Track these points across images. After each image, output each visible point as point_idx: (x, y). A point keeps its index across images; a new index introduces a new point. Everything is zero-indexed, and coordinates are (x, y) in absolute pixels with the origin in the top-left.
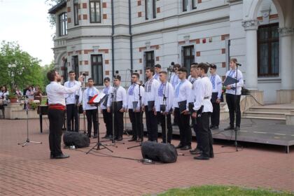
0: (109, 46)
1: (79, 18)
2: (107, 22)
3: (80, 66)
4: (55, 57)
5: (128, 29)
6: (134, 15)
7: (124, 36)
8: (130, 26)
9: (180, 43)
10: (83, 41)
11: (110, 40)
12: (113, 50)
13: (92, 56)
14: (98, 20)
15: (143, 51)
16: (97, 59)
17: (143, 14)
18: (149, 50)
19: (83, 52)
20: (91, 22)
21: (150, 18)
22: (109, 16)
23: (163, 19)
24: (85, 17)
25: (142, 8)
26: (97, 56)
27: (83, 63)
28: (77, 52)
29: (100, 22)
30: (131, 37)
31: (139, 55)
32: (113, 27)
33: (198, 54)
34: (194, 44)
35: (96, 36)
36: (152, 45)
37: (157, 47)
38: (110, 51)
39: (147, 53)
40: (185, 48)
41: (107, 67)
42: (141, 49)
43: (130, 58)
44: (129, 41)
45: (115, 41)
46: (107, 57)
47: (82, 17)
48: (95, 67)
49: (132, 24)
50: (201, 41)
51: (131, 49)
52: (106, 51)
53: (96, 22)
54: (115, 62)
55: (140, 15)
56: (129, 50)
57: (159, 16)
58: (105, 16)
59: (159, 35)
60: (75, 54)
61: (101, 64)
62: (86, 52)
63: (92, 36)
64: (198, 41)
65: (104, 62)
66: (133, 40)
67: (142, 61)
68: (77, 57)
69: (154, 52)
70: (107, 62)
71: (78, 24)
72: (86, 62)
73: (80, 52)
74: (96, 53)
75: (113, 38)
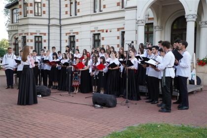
0: (46, 32)
1: (27, 12)
2: (46, 16)
3: (27, 43)
4: (9, 37)
5: (59, 21)
6: (63, 13)
7: (56, 25)
8: (60, 20)
9: (92, 31)
10: (30, 27)
11: (47, 27)
12: (49, 34)
13: (35, 37)
14: (40, 15)
15: (68, 35)
16: (38, 39)
17: (69, 13)
18: (72, 35)
19: (29, 34)
20: (35, 15)
21: (73, 15)
22: (47, 13)
23: (82, 16)
24: (31, 12)
25: (68, 9)
26: (38, 37)
27: (29, 41)
28: (25, 34)
29: (41, 16)
30: (61, 26)
31: (65, 38)
32: (49, 19)
33: (103, 39)
34: (101, 32)
35: (38, 25)
36: (74, 31)
37: (77, 33)
38: (47, 34)
39: (70, 36)
40: (95, 35)
41: (45, 44)
42: (66, 34)
43: (59, 39)
44: (59, 28)
45: (50, 28)
46: (45, 38)
47: (29, 12)
48: (37, 44)
49: (61, 18)
50: (105, 31)
51: (61, 34)
52: (45, 34)
53: (38, 16)
54: (50, 41)
55: (66, 13)
56: (59, 35)
57: (79, 14)
58: (44, 12)
59: (79, 26)
60: (24, 35)
61: (41, 42)
62: (32, 34)
63: (35, 24)
64: (103, 31)
65: (43, 41)
66: (62, 28)
67: (68, 41)
68: (25, 37)
69: (74, 36)
70: (45, 41)
71: (26, 16)
72: (32, 41)
73: (27, 34)
74: (38, 35)
75: (49, 26)
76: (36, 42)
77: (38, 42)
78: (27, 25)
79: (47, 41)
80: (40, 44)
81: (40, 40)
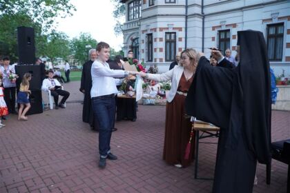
0: (182, 25)
2: (182, 2)
3: (154, 43)
4: (125, 38)
5: (200, 9)
10: (159, 19)
11: (184, 19)
12: (186, 28)
13: (167, 33)
15: (217, 30)
16: (170, 37)
18: (223, 28)
19: (158, 29)
20: (166, 2)
26: (170, 33)
27: (158, 40)
28: (151, 30)
29: (174, 2)
30: (203, 17)
32: (187, 7)
35: (171, 15)
37: (234, 25)
38: (184, 30)
39: (221, 31)
41: (180, 45)
42: (214, 28)
43: (202, 36)
44: (202, 20)
45: (188, 20)
46: (181, 34)
48: (168, 44)
49: (204, 4)
51: (203, 28)
52: (180, 29)
53: (170, 2)
54: (188, 40)
60: (149, 32)
61: (175, 42)
62: (161, 29)
63: (167, 15)
65: (177, 40)
66: (206, 19)
67: (216, 39)
68: (151, 34)
69: (229, 30)
70: (180, 40)
71: (153, 4)
72: (161, 39)
73: (155, 30)
74: (171, 31)
75: (187, 17)
76: (167, 42)
77: (171, 42)
78: (155, 16)
79: (183, 40)
80: (173, 44)
81: (173, 38)
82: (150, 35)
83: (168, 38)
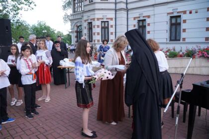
3: (93, 29)
5: (125, 5)
8: (127, 4)
11: (114, 12)
12: (116, 18)
13: (102, 22)
15: (137, 20)
18: (141, 19)
19: (96, 20)
20: (101, 0)
26: (105, 22)
27: (96, 27)
28: (91, 19)
29: (107, 0)
30: (127, 10)
32: (116, 3)
35: (105, 9)
37: (149, 17)
38: (114, 19)
39: (140, 21)
43: (126, 24)
44: (126, 13)
45: (117, 13)
46: (112, 23)
50: (188, 12)
51: (128, 18)
52: (111, 19)
53: (104, 0)
54: (117, 26)
56: (126, 19)
60: (90, 21)
61: (108, 27)
62: (98, 19)
63: (102, 9)
64: (185, 12)
66: (129, 12)
67: (136, 26)
69: (145, 20)
70: (112, 26)
71: (92, 2)
72: (98, 26)
73: (94, 19)
74: (105, 20)
75: (116, 10)
76: (102, 28)
77: (105, 28)
78: (94, 10)
79: (114, 26)
80: (106, 30)
81: (106, 25)
82: (90, 24)
83: (103, 25)
